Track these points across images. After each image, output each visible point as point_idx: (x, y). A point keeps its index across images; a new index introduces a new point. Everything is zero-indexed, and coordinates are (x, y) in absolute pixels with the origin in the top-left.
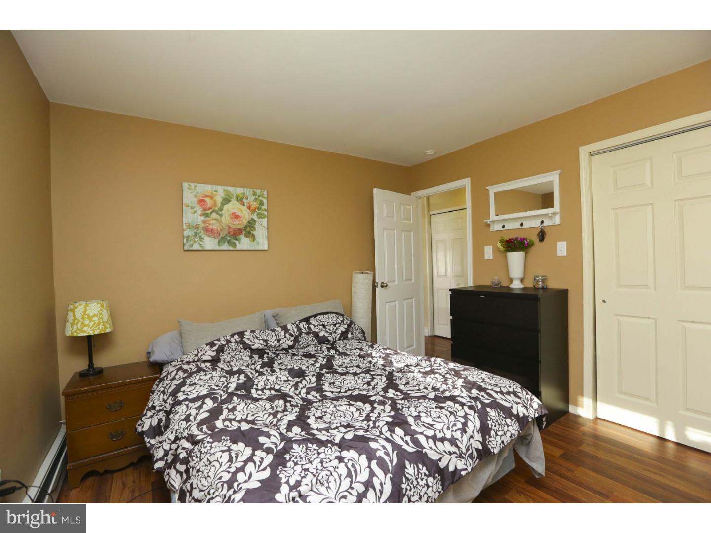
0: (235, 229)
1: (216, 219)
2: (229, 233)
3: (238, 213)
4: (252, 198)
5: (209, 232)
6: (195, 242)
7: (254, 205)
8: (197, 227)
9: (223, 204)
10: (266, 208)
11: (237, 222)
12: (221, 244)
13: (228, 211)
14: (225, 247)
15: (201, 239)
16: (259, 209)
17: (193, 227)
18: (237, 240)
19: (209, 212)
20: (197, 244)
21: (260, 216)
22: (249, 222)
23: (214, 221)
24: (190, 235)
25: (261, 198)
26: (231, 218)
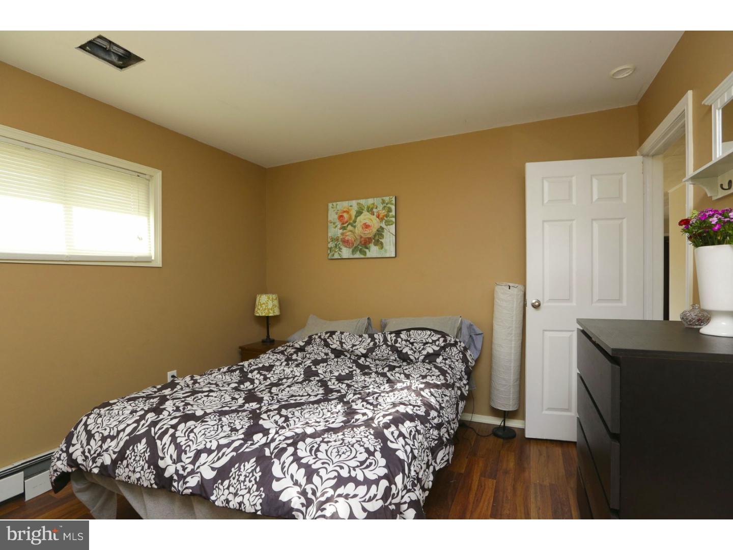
0: (366, 238)
1: (351, 231)
2: (361, 242)
3: (369, 223)
4: (380, 207)
5: (346, 242)
6: (335, 252)
7: (383, 213)
8: (337, 240)
9: (356, 217)
10: (394, 214)
11: (367, 231)
12: (354, 253)
13: (361, 222)
14: (358, 255)
15: (340, 249)
16: (387, 216)
17: (334, 239)
18: (367, 248)
19: (346, 225)
20: (337, 253)
21: (388, 223)
22: (377, 230)
23: (350, 233)
24: (333, 246)
25: (389, 205)
26: (362, 228)
